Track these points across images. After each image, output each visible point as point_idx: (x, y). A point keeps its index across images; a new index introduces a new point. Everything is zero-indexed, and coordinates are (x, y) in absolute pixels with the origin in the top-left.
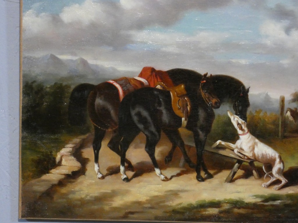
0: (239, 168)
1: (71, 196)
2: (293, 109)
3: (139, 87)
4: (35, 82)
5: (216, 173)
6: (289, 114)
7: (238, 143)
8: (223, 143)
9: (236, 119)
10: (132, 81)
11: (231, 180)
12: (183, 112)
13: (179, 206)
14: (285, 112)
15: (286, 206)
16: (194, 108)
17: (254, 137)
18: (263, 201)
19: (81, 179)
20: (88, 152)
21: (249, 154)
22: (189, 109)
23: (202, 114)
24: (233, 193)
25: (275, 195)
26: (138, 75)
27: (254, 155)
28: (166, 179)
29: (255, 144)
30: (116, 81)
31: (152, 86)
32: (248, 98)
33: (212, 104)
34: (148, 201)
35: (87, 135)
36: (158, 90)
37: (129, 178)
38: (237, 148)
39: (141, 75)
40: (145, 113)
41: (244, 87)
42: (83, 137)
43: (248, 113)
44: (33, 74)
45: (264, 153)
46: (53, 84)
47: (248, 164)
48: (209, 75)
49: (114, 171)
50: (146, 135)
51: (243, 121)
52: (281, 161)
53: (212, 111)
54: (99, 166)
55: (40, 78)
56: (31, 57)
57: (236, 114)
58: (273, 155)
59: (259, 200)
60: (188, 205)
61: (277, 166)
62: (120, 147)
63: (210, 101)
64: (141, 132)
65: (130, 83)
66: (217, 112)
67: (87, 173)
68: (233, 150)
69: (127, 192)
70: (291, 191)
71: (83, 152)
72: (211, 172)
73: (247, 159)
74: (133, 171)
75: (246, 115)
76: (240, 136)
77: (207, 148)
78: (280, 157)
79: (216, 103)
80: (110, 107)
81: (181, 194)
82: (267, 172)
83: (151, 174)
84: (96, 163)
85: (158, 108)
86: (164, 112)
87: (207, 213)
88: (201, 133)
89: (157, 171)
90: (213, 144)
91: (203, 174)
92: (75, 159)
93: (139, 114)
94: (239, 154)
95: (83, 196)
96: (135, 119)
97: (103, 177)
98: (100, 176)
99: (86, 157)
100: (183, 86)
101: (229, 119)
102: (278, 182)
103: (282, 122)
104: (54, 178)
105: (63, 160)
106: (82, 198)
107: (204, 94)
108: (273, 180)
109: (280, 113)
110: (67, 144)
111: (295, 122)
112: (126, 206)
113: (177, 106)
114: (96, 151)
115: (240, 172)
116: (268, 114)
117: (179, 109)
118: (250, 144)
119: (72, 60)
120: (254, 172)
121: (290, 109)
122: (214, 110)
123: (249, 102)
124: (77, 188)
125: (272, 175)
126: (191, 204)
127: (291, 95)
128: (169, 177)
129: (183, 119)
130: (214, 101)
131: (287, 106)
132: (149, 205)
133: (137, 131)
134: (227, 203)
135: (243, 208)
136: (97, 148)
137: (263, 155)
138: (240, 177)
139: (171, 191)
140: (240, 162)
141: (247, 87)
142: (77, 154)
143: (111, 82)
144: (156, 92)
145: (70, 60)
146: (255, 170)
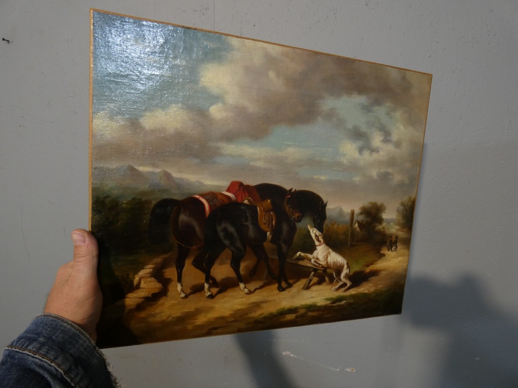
0: (314, 276)
1: (151, 319)
2: (360, 221)
3: (227, 202)
4: (108, 196)
5: (295, 283)
6: (356, 225)
7: (315, 253)
8: (302, 254)
9: (315, 231)
10: (219, 195)
11: (307, 287)
12: (268, 227)
13: (261, 316)
14: (354, 224)
15: (349, 304)
16: (279, 223)
17: (328, 247)
18: (332, 303)
19: (162, 301)
20: (171, 272)
21: (323, 263)
22: (274, 224)
23: (285, 228)
24: (308, 298)
25: (342, 296)
26: (226, 189)
27: (327, 263)
28: (250, 292)
29: (329, 253)
30: (202, 196)
31: (240, 201)
32: (325, 212)
33: (294, 218)
34: (232, 315)
35: (170, 254)
36: (245, 205)
37: (214, 294)
38: (314, 258)
39: (229, 190)
40: (231, 229)
41: (323, 201)
42: (165, 256)
43: (325, 226)
44: (106, 188)
45: (335, 260)
46: (130, 199)
47: (322, 272)
48: (293, 190)
49: (198, 289)
50: (231, 250)
51: (320, 233)
52: (348, 267)
53: (295, 224)
54: (182, 286)
55: (115, 192)
56: (103, 168)
57: (315, 227)
58: (342, 262)
59: (328, 302)
60: (269, 314)
61: (345, 271)
62: (204, 264)
63: (293, 215)
64: (227, 248)
65: (216, 198)
66: (299, 225)
67: (169, 294)
68: (310, 260)
69: (211, 309)
70: (353, 292)
71: (164, 272)
72: (291, 281)
73: (321, 267)
74: (217, 287)
75: (323, 228)
76: (317, 247)
77: (288, 260)
78: (348, 264)
79: (298, 217)
80: (195, 224)
81: (264, 305)
82: (337, 277)
83: (236, 289)
84: (179, 283)
85: (244, 223)
86: (251, 227)
87: (286, 319)
88: (283, 246)
89: (242, 285)
90: (294, 256)
91: (284, 284)
92: (155, 280)
93: (225, 230)
94: (315, 264)
95: (164, 318)
96: (221, 235)
97: (186, 297)
98: (183, 295)
99: (168, 277)
100: (269, 201)
101: (309, 232)
102: (345, 285)
103: (351, 233)
104: (131, 303)
105: (142, 282)
106: (162, 320)
107: (288, 208)
108: (341, 283)
109: (350, 224)
110: (147, 265)
111: (361, 232)
112: (209, 323)
113: (263, 221)
114: (179, 270)
115: (315, 280)
116: (341, 226)
117: (265, 224)
118: (324, 254)
119: (153, 173)
120: (326, 278)
121: (358, 221)
122: (296, 223)
123: (326, 216)
124: (157, 311)
125: (340, 279)
126: (272, 313)
127: (360, 208)
128: (252, 290)
129: (268, 233)
130: (297, 215)
131: (356, 218)
132: (233, 319)
133: (223, 247)
134: (303, 308)
135: (316, 311)
136: (180, 268)
137: (334, 262)
138: (315, 284)
139: (254, 303)
140: (315, 270)
141: (325, 202)
142: (158, 274)
143: (197, 197)
144: (243, 207)
145: (151, 172)
146: (328, 277)
